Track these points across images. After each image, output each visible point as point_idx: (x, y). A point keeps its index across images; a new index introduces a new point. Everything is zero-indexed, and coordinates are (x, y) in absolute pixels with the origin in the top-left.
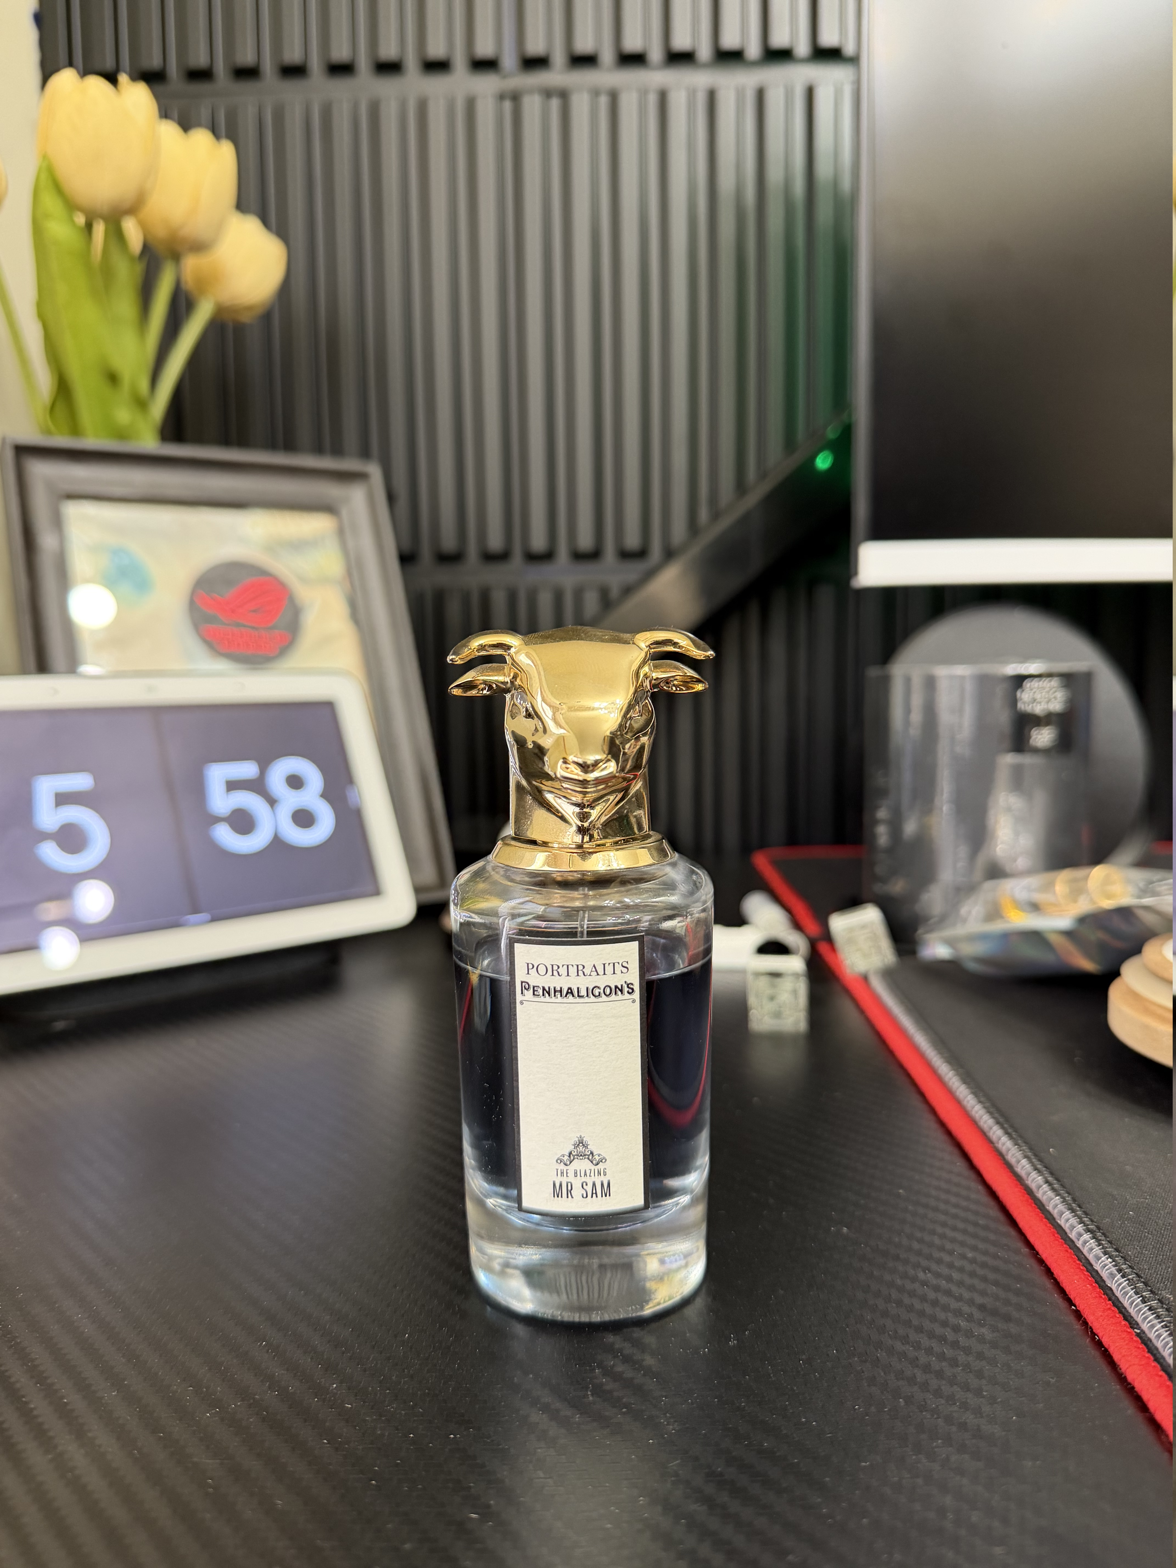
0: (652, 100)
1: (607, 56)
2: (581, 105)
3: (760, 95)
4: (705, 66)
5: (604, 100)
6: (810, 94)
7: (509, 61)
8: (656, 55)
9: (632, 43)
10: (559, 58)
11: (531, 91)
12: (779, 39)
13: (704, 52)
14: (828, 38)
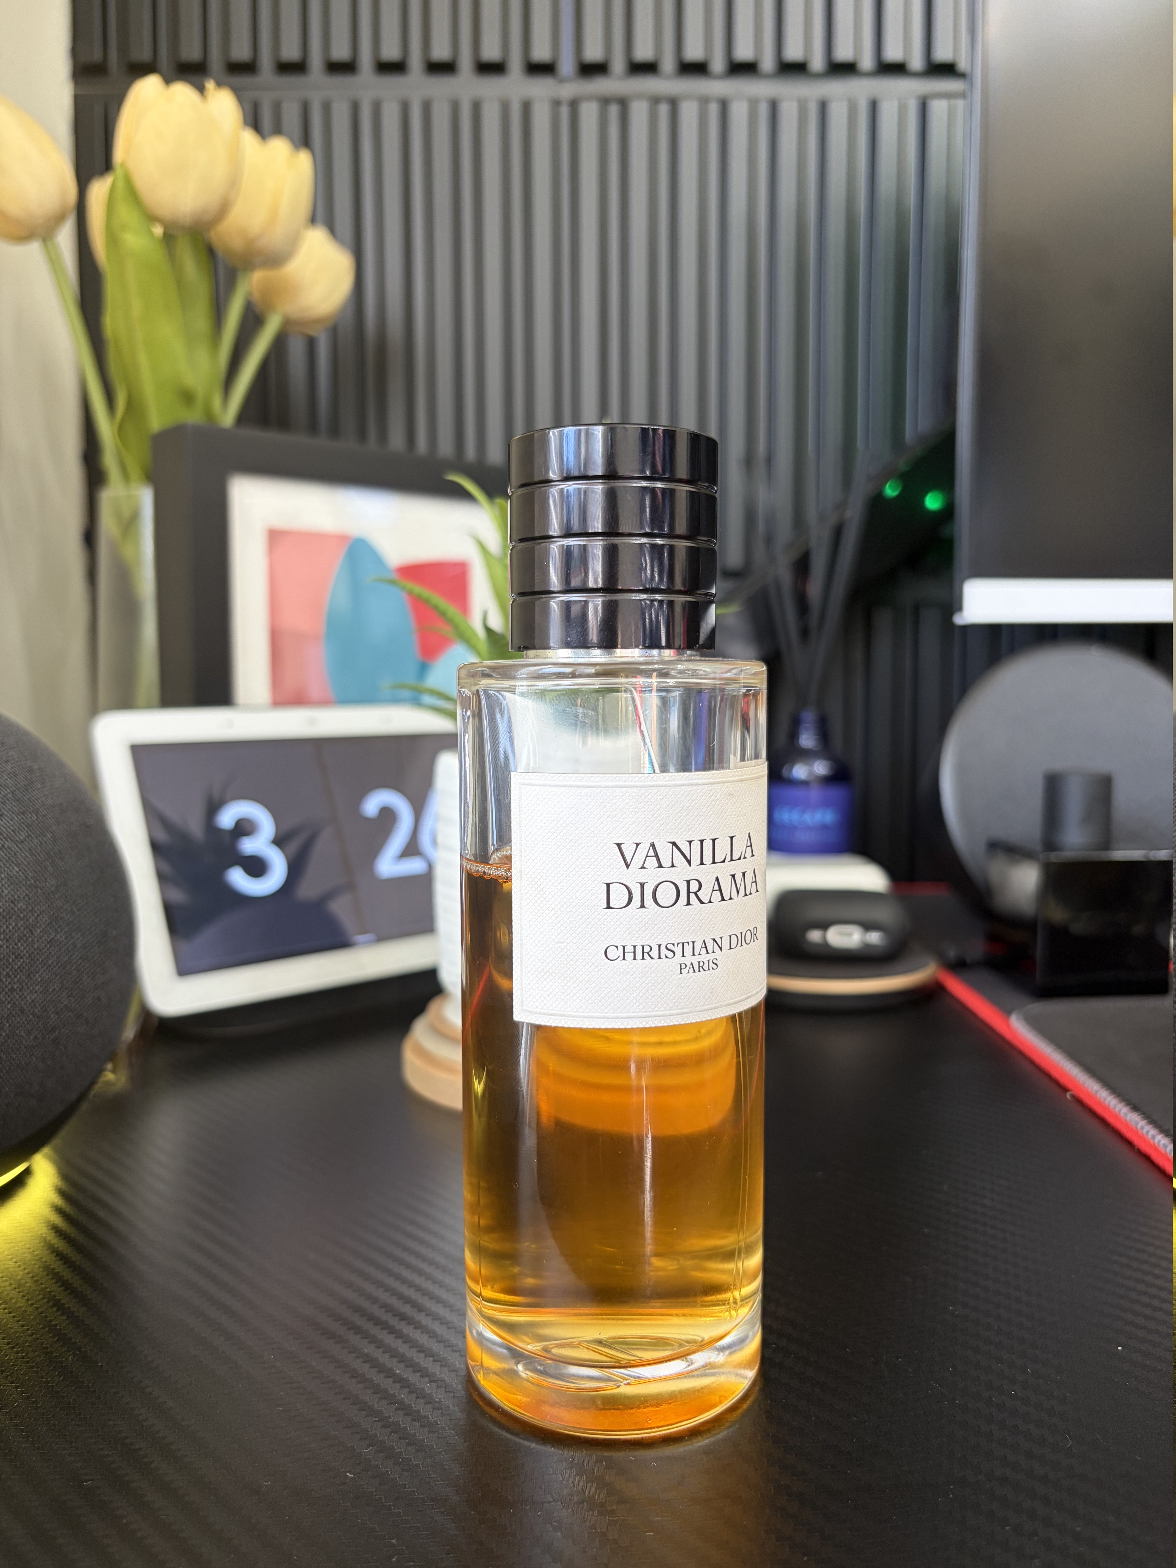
0: (714, 109)
1: (668, 64)
2: (639, 112)
3: (823, 107)
4: (768, 76)
5: (664, 109)
6: (874, 106)
7: (567, 66)
8: (718, 65)
9: (694, 52)
10: (618, 65)
11: (589, 98)
12: (843, 53)
13: (768, 64)
14: (893, 53)
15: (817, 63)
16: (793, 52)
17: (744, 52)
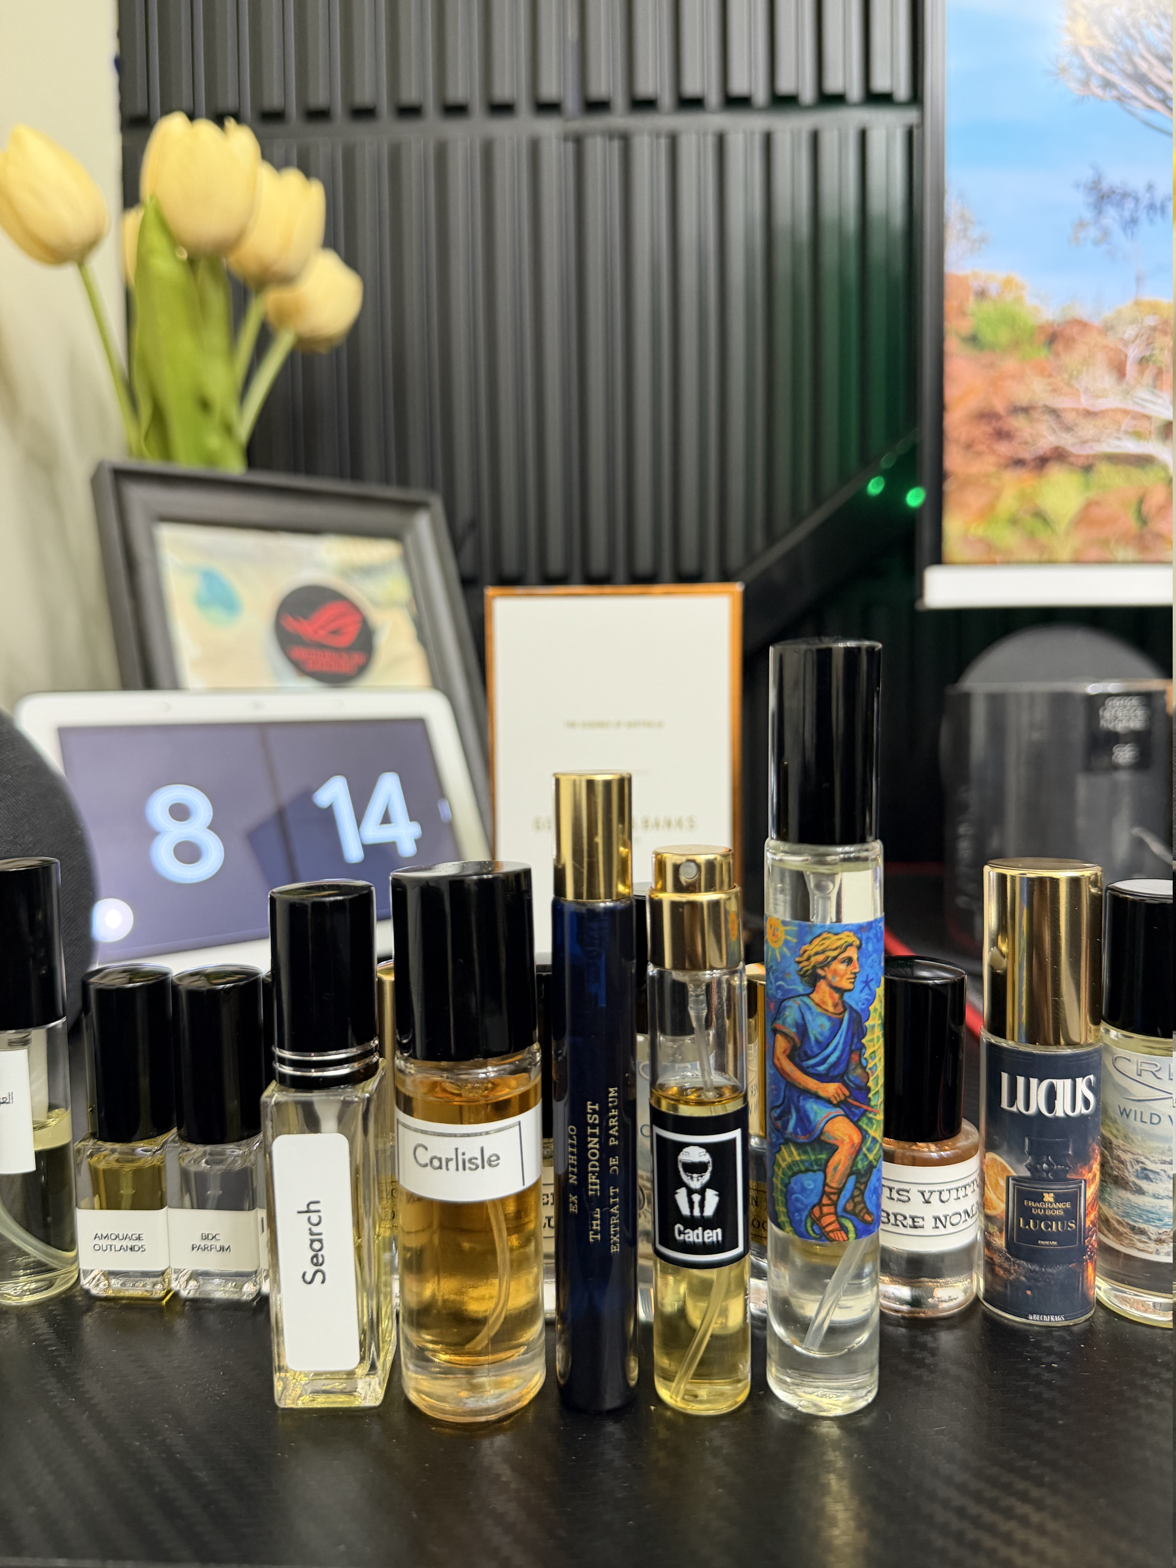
0: (711, 141)
1: (666, 99)
2: (642, 147)
3: (815, 137)
4: (761, 110)
5: (663, 143)
6: (863, 136)
7: (571, 104)
8: (713, 98)
9: (691, 88)
10: (620, 101)
11: (594, 134)
12: (833, 84)
13: (761, 96)
14: (880, 84)
15: (808, 95)
16: (785, 86)
17: (739, 86)
